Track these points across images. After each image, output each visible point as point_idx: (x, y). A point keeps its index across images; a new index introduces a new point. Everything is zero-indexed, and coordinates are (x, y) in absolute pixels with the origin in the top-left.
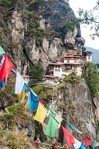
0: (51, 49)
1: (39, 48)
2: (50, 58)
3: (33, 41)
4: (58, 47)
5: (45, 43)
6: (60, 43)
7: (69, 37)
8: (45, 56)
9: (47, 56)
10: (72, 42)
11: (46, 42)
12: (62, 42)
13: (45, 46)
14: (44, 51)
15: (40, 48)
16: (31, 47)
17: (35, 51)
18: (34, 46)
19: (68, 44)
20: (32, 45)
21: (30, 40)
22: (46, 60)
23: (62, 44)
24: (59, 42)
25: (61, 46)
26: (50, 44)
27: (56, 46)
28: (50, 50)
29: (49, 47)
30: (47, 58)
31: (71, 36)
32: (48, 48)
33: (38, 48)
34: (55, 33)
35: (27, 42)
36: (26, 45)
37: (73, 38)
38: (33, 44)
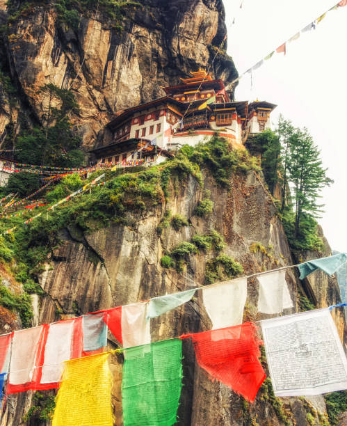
0: (117, 66)
1: (66, 57)
2: (111, 104)
3: (47, 21)
4: (145, 64)
5: (96, 38)
6: (155, 52)
7: (188, 32)
8: (90, 91)
9: (97, 94)
10: (198, 56)
11: (97, 33)
12: (161, 49)
13: (93, 51)
14: (86, 70)
15: (70, 56)
16: (33, 41)
17: (50, 63)
18: (49, 41)
19: (182, 62)
20: (39, 33)
21: (32, 14)
22: (94, 110)
23: (160, 53)
24: (148, 47)
25: (155, 64)
26: (114, 43)
27: (136, 60)
28: (113, 70)
29: (111, 57)
30: (99, 101)
31: (196, 32)
32: (104, 60)
33: (63, 55)
34: (137, 6)
35: (18, 21)
36: (16, 34)
37: (202, 41)
38: (42, 32)
